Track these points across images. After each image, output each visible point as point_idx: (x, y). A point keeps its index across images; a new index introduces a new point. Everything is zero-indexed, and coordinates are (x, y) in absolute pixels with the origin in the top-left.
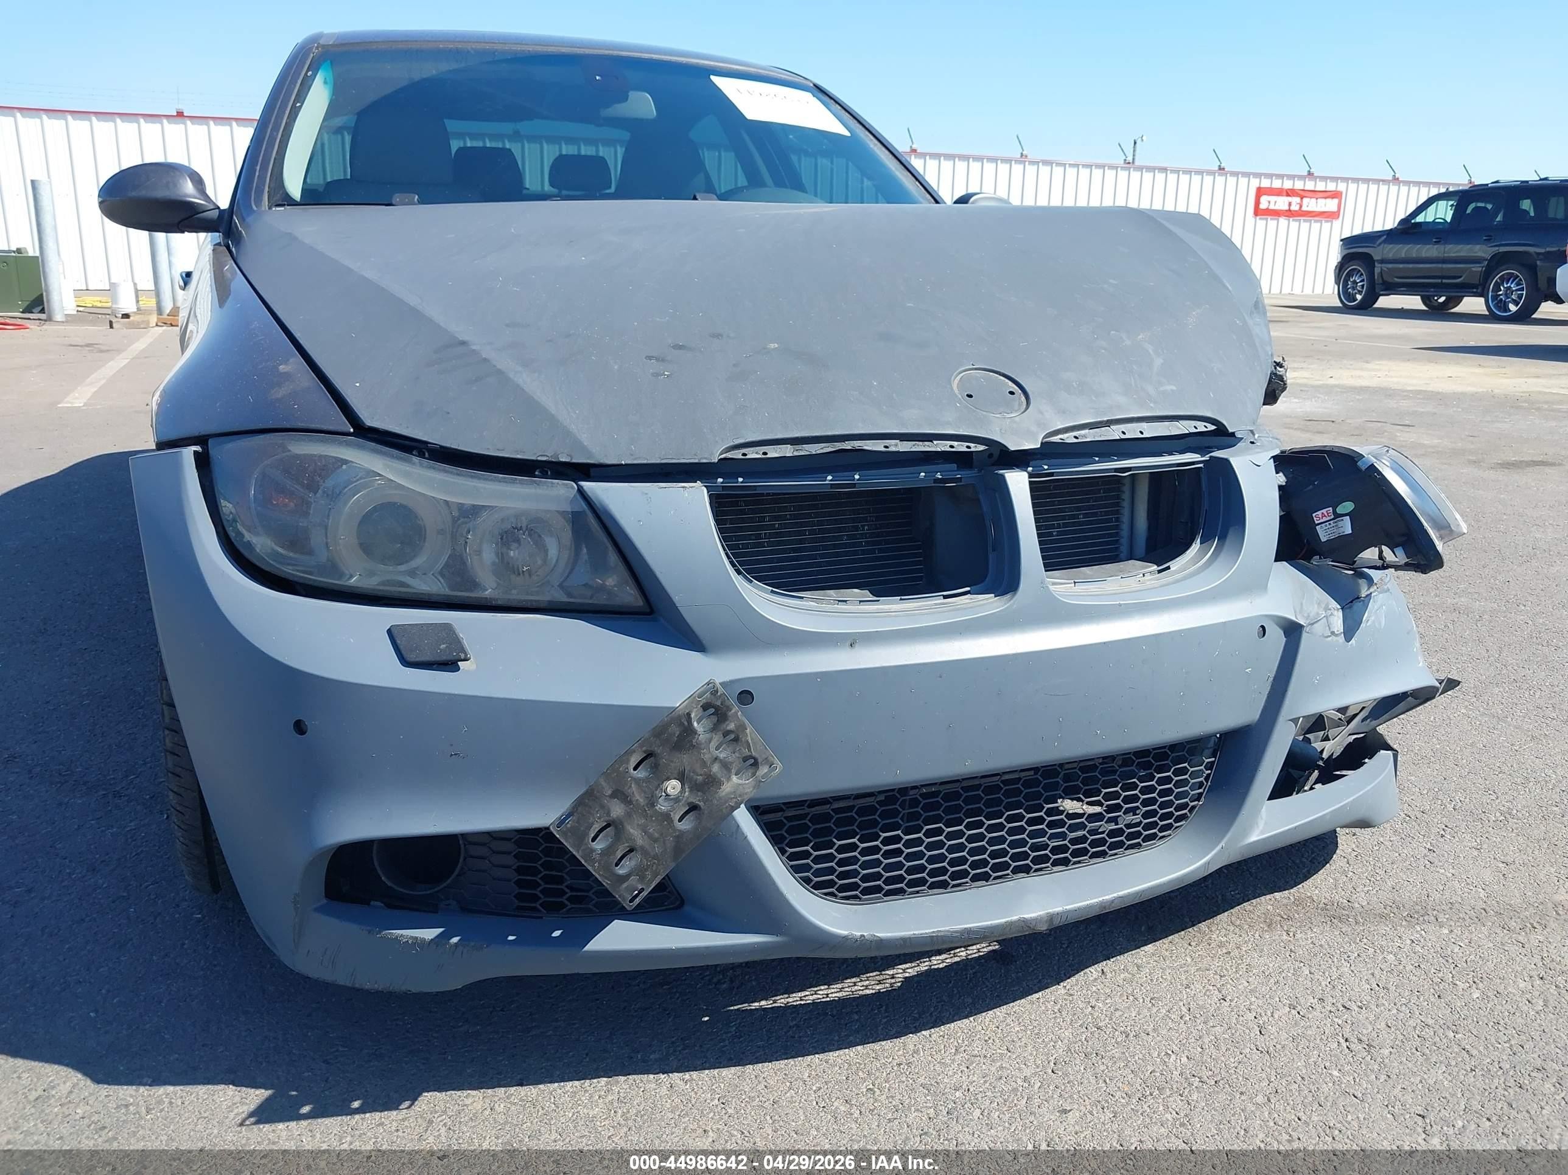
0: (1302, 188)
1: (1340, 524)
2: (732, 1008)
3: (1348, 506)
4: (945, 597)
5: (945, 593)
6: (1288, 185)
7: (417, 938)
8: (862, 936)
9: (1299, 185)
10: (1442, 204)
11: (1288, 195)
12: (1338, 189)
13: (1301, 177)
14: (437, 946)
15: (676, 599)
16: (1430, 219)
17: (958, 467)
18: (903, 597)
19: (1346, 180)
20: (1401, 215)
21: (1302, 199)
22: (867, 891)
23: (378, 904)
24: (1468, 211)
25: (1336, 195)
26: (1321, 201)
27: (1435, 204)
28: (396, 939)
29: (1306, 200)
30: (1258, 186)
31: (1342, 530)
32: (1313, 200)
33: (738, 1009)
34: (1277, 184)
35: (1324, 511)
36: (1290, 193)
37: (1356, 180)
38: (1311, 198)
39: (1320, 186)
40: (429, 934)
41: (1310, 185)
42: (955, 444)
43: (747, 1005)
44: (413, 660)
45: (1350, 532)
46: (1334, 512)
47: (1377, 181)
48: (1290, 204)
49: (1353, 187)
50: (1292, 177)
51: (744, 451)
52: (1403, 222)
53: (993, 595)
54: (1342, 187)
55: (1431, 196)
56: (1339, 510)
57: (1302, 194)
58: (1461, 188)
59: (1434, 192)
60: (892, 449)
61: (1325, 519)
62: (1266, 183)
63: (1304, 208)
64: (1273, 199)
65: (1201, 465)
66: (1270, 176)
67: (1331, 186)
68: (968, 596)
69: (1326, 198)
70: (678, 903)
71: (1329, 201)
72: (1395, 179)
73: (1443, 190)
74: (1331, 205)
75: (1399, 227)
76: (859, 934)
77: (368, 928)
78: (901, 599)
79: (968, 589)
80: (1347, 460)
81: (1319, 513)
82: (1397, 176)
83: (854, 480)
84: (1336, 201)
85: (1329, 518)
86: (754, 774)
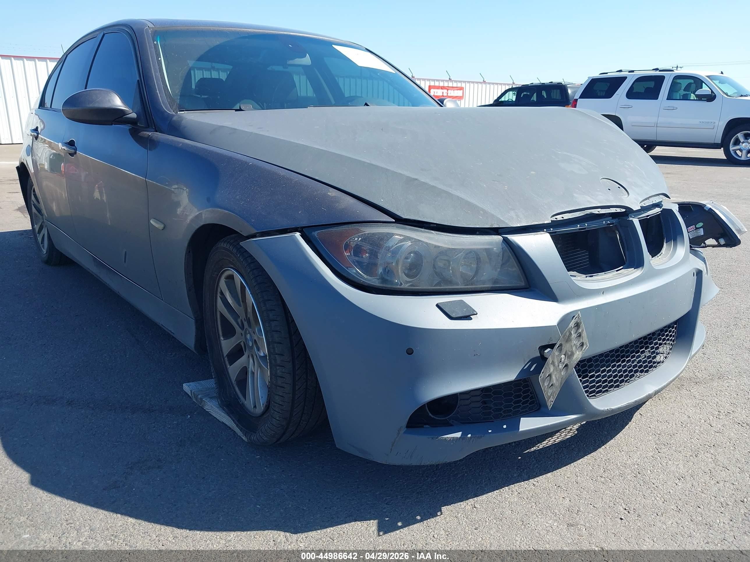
0: (447, 86)
1: (699, 231)
2: (525, 452)
3: (701, 224)
4: (617, 271)
5: (617, 269)
6: (441, 84)
7: (454, 437)
8: (607, 409)
9: (446, 84)
10: (511, 93)
11: (442, 89)
12: (462, 86)
13: (446, 81)
14: (463, 440)
15: (549, 280)
16: (506, 100)
17: (612, 218)
18: (606, 272)
19: (465, 82)
20: (496, 98)
21: (448, 90)
22: (598, 392)
23: (427, 426)
24: (522, 96)
25: (461, 89)
26: (456, 91)
27: (508, 93)
28: (445, 439)
29: (449, 91)
30: (429, 85)
31: (699, 234)
32: (453, 91)
33: (528, 452)
34: (437, 84)
35: (691, 227)
36: (443, 88)
37: (469, 82)
38: (451, 90)
39: (455, 85)
40: (458, 435)
41: (450, 84)
42: (617, 209)
43: (529, 450)
44: (454, 317)
45: (703, 234)
46: (695, 227)
47: (477, 83)
48: (443, 93)
49: (468, 85)
50: (443, 81)
51: (556, 217)
52: (495, 101)
53: (633, 268)
54: (463, 85)
55: (506, 89)
56: (697, 226)
57: (448, 88)
58: (517, 86)
59: (507, 88)
60: (601, 213)
61: (692, 230)
62: (432, 84)
63: (449, 95)
64: (436, 90)
65: (660, 212)
66: (434, 80)
67: (459, 85)
68: (623, 270)
69: (457, 90)
70: (538, 408)
71: (459, 91)
72: (484, 82)
73: (510, 87)
74: (459, 93)
75: (494, 103)
76: (606, 409)
77: (432, 437)
78: (605, 273)
79: (622, 267)
80: (700, 207)
81: (690, 228)
82: (485, 80)
83: (585, 226)
84: (461, 91)
85: (693, 230)
86: (582, 349)
